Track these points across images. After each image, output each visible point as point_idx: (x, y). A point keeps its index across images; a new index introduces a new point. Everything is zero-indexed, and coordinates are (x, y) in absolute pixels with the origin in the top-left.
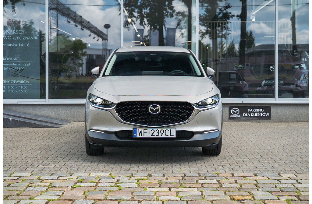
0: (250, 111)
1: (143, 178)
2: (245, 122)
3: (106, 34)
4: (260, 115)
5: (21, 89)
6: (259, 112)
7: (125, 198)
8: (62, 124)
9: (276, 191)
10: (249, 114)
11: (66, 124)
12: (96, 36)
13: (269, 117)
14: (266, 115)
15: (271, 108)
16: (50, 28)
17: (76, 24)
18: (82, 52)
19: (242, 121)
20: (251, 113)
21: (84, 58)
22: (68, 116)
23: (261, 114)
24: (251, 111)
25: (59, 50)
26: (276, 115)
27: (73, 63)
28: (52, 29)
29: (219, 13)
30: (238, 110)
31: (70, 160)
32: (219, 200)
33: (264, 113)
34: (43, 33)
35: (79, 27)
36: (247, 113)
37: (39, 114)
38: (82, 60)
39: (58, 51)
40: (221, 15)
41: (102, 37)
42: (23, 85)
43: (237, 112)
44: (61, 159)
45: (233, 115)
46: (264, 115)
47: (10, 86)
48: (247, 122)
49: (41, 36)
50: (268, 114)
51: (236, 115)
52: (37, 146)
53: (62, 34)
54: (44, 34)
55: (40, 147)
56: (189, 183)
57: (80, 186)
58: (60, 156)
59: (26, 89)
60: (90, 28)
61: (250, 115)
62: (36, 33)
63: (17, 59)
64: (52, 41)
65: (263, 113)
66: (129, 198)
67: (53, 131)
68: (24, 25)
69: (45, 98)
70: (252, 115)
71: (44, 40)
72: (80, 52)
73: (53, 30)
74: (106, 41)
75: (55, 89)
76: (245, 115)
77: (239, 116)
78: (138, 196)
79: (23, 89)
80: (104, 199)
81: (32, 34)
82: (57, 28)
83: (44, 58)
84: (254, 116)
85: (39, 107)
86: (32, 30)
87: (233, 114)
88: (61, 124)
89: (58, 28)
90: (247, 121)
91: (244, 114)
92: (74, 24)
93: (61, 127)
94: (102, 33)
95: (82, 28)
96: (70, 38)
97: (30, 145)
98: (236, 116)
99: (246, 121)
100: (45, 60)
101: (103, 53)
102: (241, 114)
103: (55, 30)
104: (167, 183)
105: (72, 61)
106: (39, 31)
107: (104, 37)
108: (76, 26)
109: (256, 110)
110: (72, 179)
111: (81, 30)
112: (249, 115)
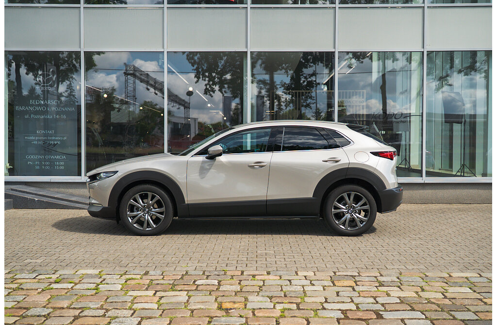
1: (134, 276)
3: (189, 102)
5: (57, 165)
7: (92, 307)
9: (278, 296)
17: (156, 92)
25: (131, 119)
29: (304, 82)
32: (202, 309)
35: (160, 95)
37: (74, 193)
39: (130, 121)
40: (305, 83)
41: (183, 105)
42: (59, 160)
47: (45, 162)
56: (184, 284)
57: (52, 289)
59: (62, 165)
63: (52, 132)
66: (96, 306)
69: (81, 175)
74: (188, 109)
78: (112, 302)
79: (59, 166)
80: (67, 307)
85: (74, 186)
92: (154, 91)
94: (184, 101)
95: (163, 96)
104: (158, 284)
107: (186, 105)
108: (156, 94)
110: (51, 278)
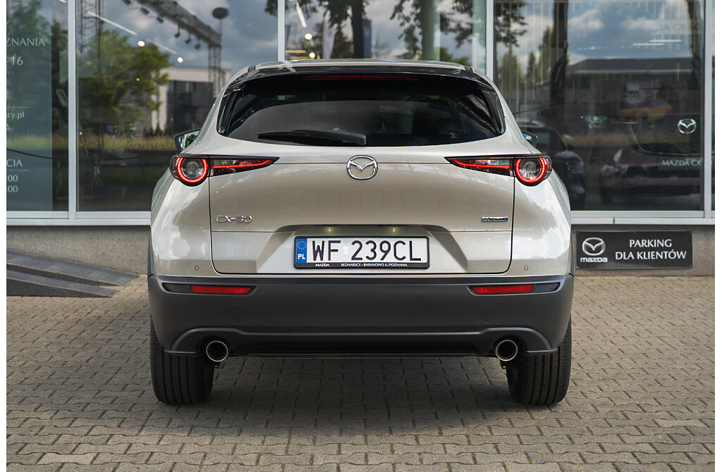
0: (633, 245)
2: (620, 275)
3: (218, 31)
4: (662, 257)
6: (660, 249)
8: (114, 283)
10: (631, 253)
11: (125, 285)
12: (193, 37)
13: (687, 263)
14: (679, 257)
15: (691, 239)
16: (82, 18)
17: (145, 7)
18: (158, 74)
19: (613, 273)
20: (636, 250)
21: (163, 90)
22: (131, 260)
23: (666, 253)
24: (638, 246)
25: (103, 71)
26: (706, 256)
27: (137, 101)
28: (85, 18)
30: (602, 243)
31: (143, 426)
33: (672, 251)
34: (63, 28)
35: (153, 14)
36: (628, 250)
37: (50, 253)
38: (158, 94)
39: (100, 75)
41: (206, 39)
43: (598, 249)
44: (116, 423)
45: (588, 256)
46: (672, 255)
48: (625, 275)
49: (58, 36)
50: (683, 255)
51: (596, 257)
52: (41, 370)
53: (111, 32)
54: (66, 32)
55: (50, 371)
58: (110, 413)
59: (12, 184)
60: (177, 18)
61: (635, 256)
62: (45, 28)
64: (86, 50)
65: (669, 249)
67: (89, 310)
68: (17, 9)
69: (66, 209)
70: (639, 255)
71: (65, 46)
72: (153, 75)
73: (87, 21)
74: (218, 49)
75: (95, 174)
76: (619, 256)
77: (605, 260)
81: (38, 31)
82: (98, 16)
83: (66, 96)
84: (645, 258)
85: (50, 235)
86: (37, 20)
87: (587, 253)
88: (111, 283)
89: (100, 15)
90: (627, 272)
91: (617, 253)
92: (140, 6)
93: (113, 293)
94: (208, 28)
95: (160, 17)
96: (131, 42)
97: (21, 363)
98: (595, 260)
99: (623, 273)
100: (67, 101)
101: (210, 77)
102: (609, 254)
103: (92, 22)
105: (134, 98)
106: (51, 23)
107: (213, 39)
108: (146, 12)
109: (649, 243)
111: (157, 22)
112: (631, 258)
